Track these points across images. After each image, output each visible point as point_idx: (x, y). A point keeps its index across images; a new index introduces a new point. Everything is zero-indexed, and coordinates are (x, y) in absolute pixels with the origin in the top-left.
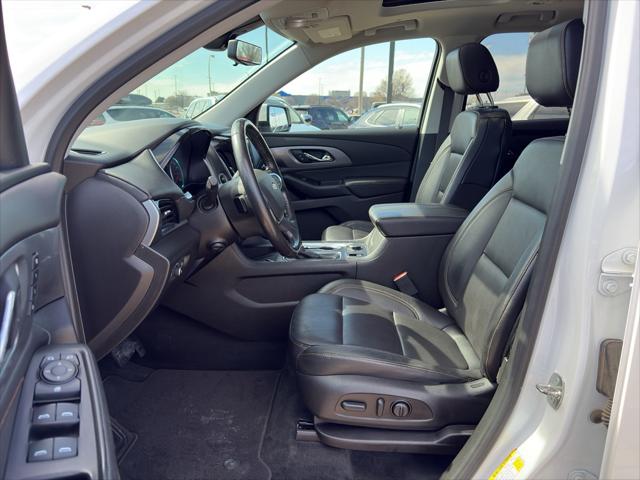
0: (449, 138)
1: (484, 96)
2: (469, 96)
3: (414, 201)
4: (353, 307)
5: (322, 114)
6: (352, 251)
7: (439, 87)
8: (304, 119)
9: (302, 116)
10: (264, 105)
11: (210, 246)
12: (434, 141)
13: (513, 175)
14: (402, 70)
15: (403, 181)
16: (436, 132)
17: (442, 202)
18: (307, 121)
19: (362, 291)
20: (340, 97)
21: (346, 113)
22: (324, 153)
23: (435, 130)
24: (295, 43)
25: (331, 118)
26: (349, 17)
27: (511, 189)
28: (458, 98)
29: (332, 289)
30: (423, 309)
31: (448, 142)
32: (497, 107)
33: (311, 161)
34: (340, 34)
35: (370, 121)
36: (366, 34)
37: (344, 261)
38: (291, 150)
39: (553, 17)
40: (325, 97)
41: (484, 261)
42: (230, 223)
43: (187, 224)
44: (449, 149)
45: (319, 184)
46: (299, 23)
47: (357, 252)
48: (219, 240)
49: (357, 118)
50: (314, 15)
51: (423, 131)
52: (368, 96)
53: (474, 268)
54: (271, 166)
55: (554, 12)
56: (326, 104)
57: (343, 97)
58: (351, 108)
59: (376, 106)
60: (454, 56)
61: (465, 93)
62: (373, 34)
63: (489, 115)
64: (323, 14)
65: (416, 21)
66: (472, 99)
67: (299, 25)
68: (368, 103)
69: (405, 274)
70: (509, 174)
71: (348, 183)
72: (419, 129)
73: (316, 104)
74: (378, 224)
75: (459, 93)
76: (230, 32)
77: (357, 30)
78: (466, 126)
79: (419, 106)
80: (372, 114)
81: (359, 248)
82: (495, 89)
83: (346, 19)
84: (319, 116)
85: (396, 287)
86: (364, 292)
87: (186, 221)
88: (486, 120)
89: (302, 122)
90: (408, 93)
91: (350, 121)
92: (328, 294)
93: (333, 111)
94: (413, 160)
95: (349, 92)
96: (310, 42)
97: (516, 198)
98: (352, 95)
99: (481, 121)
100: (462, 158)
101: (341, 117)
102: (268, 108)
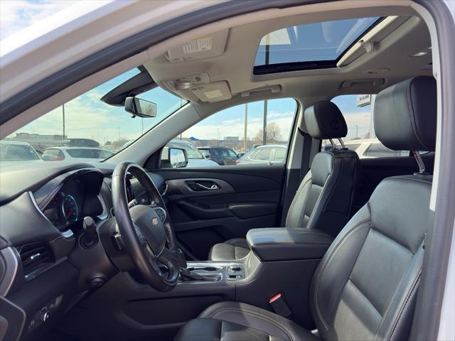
0: (310, 172)
1: (335, 141)
2: (323, 141)
3: (284, 226)
4: (231, 333)
5: (219, 152)
6: (232, 273)
7: (299, 134)
8: (204, 156)
9: (203, 154)
10: (166, 148)
11: (89, 281)
12: (298, 175)
13: (369, 207)
14: (273, 123)
15: (275, 205)
16: (300, 167)
17: (308, 227)
18: (207, 157)
19: (240, 314)
20: (231, 141)
21: (236, 151)
22: (212, 183)
23: (298, 166)
24: (189, 102)
25: (225, 155)
26: (227, 82)
27: (369, 220)
28: (315, 142)
29: (212, 313)
30: (297, 331)
31: (309, 175)
32: (347, 149)
33: (202, 189)
34: (221, 95)
35: (252, 157)
36: (243, 96)
37: (224, 284)
38: (186, 181)
39: (384, 83)
40: (222, 141)
41: (350, 287)
42: (110, 259)
43: (67, 260)
44: (311, 181)
45: (209, 208)
46: (187, 86)
47: (237, 273)
48: (99, 275)
49: (243, 155)
50: (198, 79)
51: (289, 167)
52: (251, 140)
53: (341, 294)
54: (157, 201)
55: (384, 79)
56: (222, 145)
57: (233, 141)
58: (240, 148)
59: (256, 147)
60: (311, 111)
61: (320, 139)
62: (248, 95)
63: (342, 155)
64: (205, 79)
65: (280, 86)
66: (326, 143)
67: (187, 87)
68: (251, 145)
69: (279, 296)
70: (366, 206)
71: (231, 207)
72: (286, 165)
73: (215, 145)
74: (254, 249)
75: (316, 138)
76: (129, 92)
77: (235, 92)
78: (323, 163)
79: (286, 147)
80: (252, 152)
81: (238, 269)
82: (344, 136)
83: (225, 83)
84: (217, 154)
85: (271, 308)
86: (242, 314)
87: (66, 258)
88: (340, 159)
89: (203, 158)
90: (277, 138)
91: (238, 157)
92: (209, 319)
93: (226, 150)
94: (282, 187)
95: (237, 138)
96: (199, 101)
97: (375, 229)
98: (240, 139)
99: (336, 160)
100: (322, 189)
101: (232, 154)
102: (169, 150)
